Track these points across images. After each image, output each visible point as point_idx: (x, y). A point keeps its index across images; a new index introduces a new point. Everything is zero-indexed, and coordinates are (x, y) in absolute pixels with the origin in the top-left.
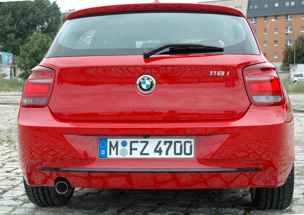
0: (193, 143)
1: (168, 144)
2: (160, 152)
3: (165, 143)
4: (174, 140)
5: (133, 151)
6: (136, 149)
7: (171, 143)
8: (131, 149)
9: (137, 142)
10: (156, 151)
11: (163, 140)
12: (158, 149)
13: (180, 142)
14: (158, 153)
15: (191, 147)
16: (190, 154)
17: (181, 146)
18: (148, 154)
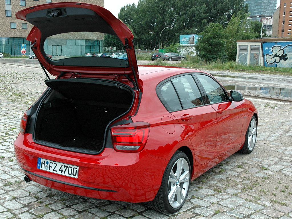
0: (77, 169)
1: (66, 167)
2: (62, 171)
3: (65, 166)
4: (69, 166)
5: (50, 168)
6: (52, 167)
7: (67, 167)
8: (50, 167)
9: (53, 163)
10: (60, 170)
11: (64, 165)
12: (61, 169)
13: (72, 168)
14: (61, 172)
15: (76, 171)
16: (75, 175)
17: (72, 170)
18: (56, 171)
